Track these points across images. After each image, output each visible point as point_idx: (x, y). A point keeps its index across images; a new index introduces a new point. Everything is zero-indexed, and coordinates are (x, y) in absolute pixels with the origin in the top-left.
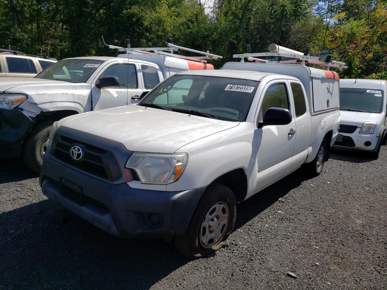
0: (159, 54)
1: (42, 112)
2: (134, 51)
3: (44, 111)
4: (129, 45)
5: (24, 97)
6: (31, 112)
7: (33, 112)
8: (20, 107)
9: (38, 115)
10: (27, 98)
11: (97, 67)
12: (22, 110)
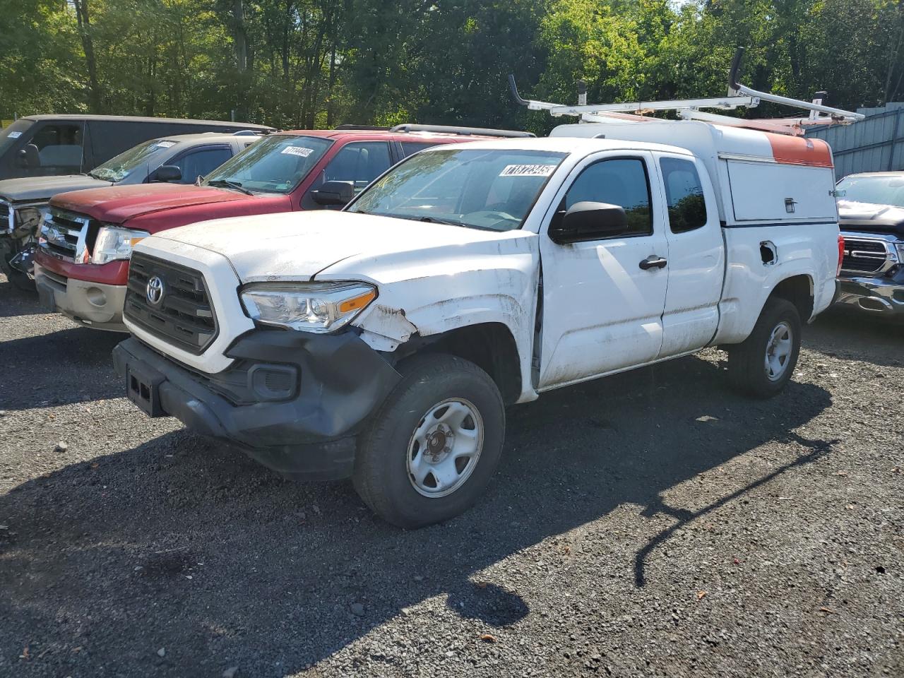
0: (692, 119)
1: (416, 335)
2: (599, 113)
3: (422, 334)
4: (583, 98)
5: (368, 290)
6: (385, 337)
7: (389, 338)
8: (357, 322)
9: (401, 346)
10: (377, 294)
11: (548, 175)
12: (360, 331)
